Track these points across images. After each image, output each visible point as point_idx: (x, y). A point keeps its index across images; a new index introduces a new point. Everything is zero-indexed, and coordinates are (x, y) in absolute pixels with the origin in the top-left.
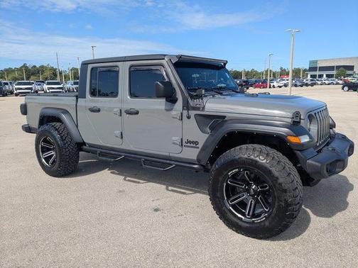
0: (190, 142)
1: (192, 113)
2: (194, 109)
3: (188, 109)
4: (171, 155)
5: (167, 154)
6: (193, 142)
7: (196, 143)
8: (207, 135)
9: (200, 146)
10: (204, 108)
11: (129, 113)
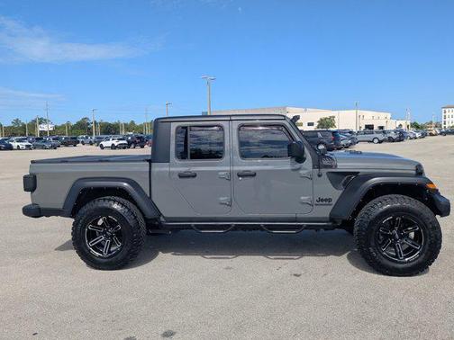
0: (322, 200)
1: (324, 171)
2: (326, 167)
3: (319, 168)
4: (298, 216)
5: (294, 215)
6: (326, 200)
7: (330, 200)
8: (341, 192)
9: (334, 202)
10: (336, 166)
11: (242, 175)
